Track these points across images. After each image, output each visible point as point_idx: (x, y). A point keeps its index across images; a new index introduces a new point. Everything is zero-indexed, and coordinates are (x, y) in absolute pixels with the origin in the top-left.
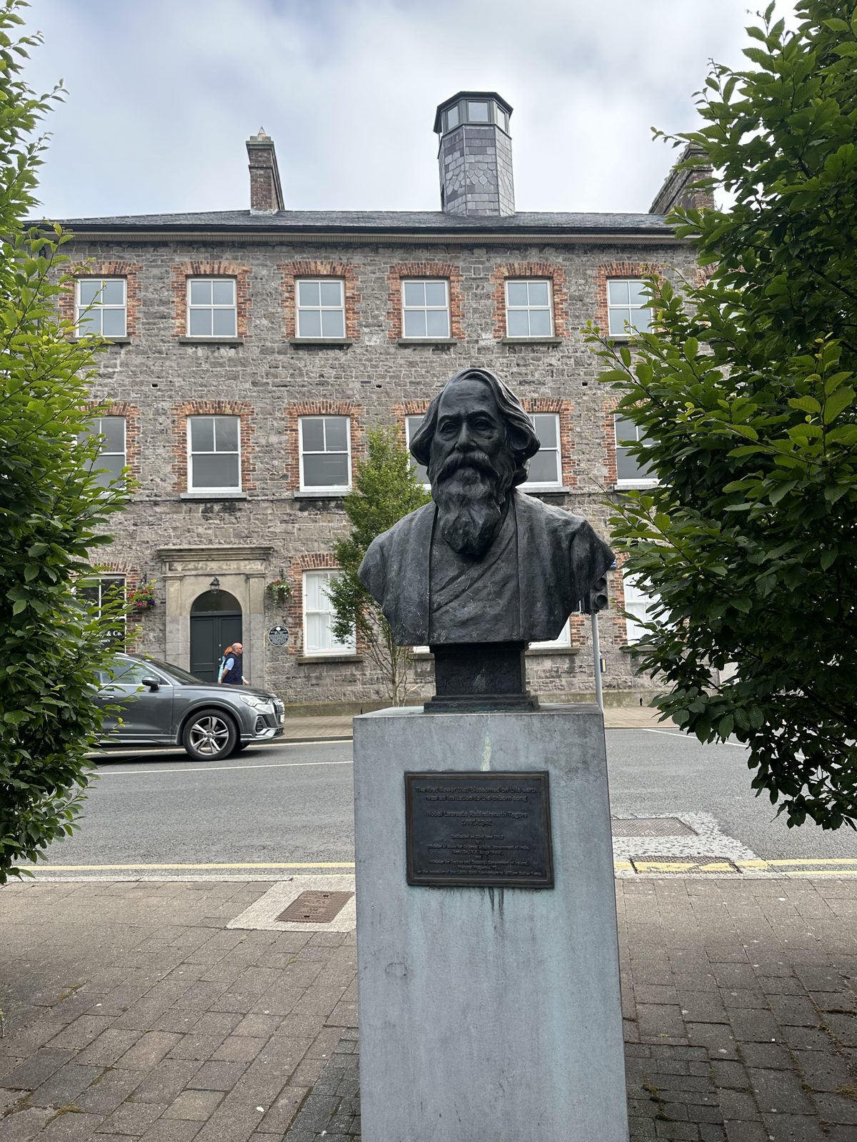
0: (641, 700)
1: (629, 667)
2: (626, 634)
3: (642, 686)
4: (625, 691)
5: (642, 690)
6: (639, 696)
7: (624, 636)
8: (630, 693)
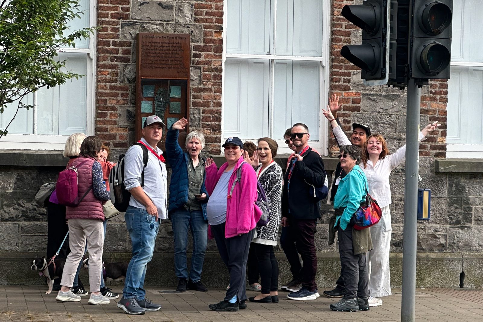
0: (462, 275)
1: (444, 205)
2: (444, 134)
3: (468, 246)
4: (432, 255)
5: (466, 254)
6: (459, 268)
7: (439, 139)
8: (442, 260)
